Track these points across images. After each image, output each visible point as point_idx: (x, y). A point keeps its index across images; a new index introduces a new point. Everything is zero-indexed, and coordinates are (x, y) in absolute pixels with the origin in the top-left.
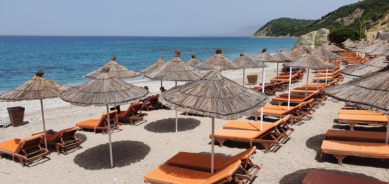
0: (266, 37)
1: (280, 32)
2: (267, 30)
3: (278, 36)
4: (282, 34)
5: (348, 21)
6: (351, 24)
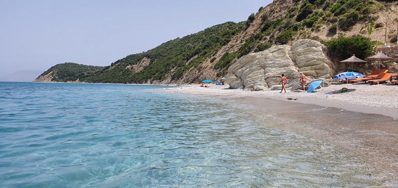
0: (52, 82)
1: (68, 78)
2: (52, 74)
3: (65, 82)
4: (70, 80)
5: (137, 68)
6: (141, 71)
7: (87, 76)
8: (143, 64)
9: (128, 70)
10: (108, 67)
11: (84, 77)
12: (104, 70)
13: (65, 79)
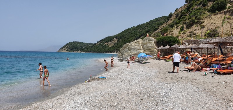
2: (67, 48)
3: (73, 52)
4: (76, 51)
5: (111, 44)
6: (112, 46)
7: (85, 49)
8: (114, 42)
9: (106, 45)
10: (95, 44)
11: (83, 49)
12: (93, 45)
13: (73, 50)
